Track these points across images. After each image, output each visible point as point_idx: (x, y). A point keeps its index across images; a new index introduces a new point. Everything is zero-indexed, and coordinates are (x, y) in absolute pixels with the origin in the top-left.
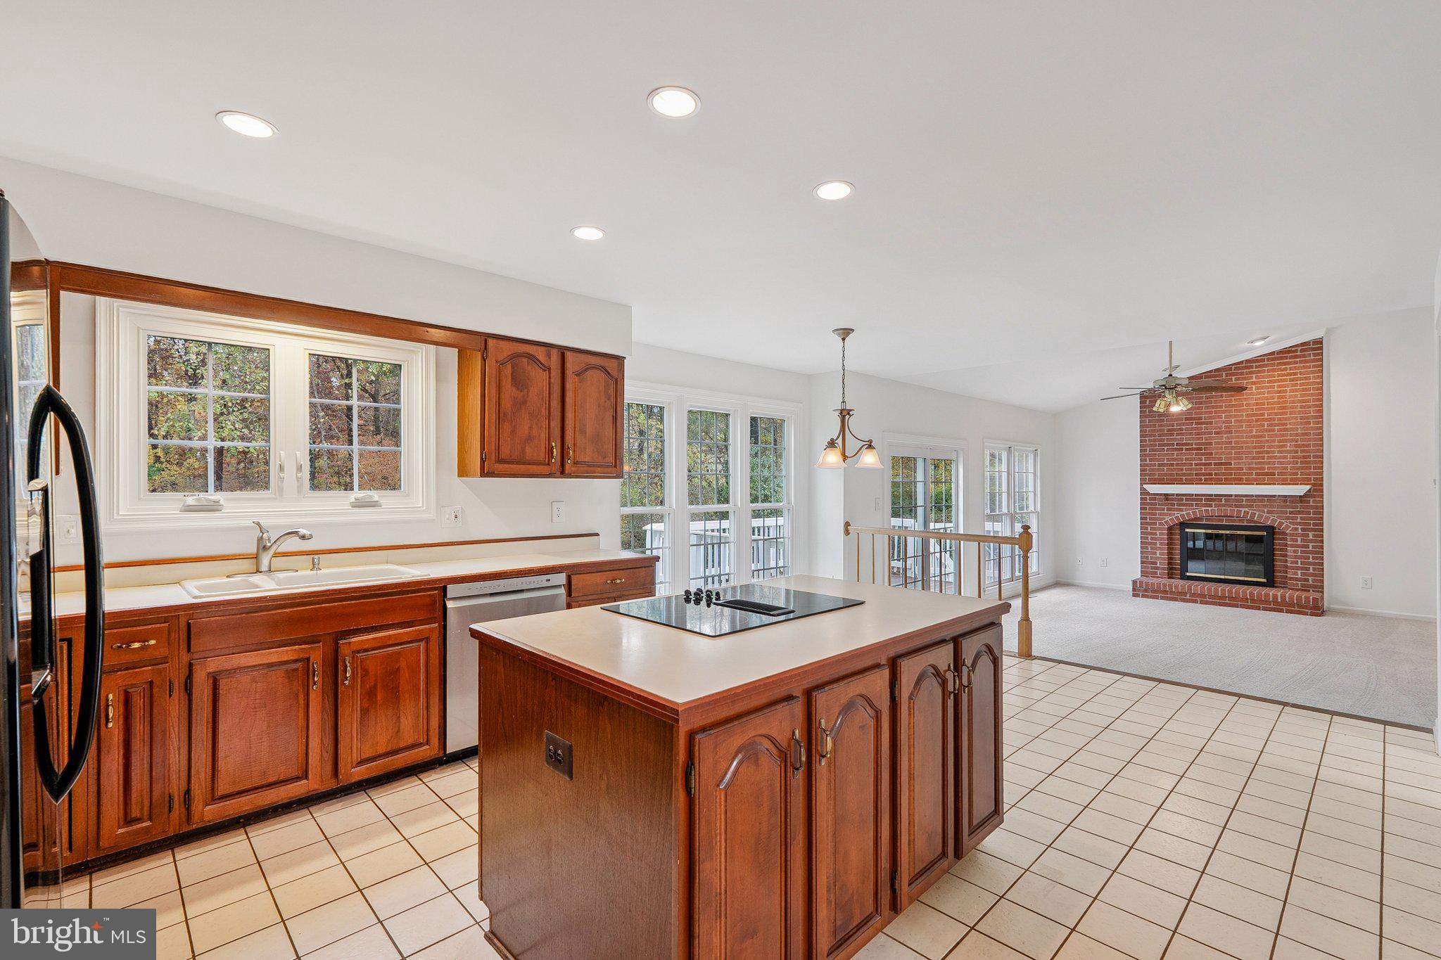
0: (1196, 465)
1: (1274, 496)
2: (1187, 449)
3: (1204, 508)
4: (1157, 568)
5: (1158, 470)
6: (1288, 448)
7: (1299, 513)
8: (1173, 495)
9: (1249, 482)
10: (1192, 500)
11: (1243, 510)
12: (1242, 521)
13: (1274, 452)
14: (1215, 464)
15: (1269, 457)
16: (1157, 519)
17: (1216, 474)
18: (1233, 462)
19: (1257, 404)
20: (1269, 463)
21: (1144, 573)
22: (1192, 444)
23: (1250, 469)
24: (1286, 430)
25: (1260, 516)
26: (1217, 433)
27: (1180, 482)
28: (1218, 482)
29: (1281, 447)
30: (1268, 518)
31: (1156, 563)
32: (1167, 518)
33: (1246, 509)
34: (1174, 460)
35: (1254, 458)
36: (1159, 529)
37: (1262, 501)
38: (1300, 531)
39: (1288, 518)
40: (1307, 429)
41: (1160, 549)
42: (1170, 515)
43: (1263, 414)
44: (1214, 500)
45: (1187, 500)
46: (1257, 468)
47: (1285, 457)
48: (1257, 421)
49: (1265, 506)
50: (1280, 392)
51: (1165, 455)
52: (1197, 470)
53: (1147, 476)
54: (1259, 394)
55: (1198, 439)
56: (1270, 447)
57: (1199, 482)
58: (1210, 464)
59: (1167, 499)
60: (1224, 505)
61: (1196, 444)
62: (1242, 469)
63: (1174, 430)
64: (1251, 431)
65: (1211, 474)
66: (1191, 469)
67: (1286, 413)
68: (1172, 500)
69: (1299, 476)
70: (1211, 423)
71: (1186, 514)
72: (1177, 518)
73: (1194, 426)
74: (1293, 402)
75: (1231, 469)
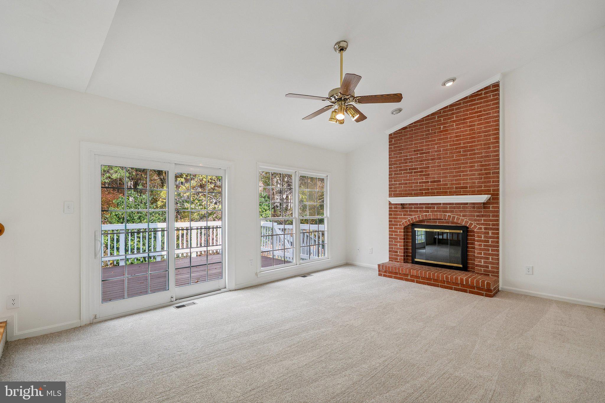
0: (420, 183)
1: (467, 204)
2: (415, 172)
3: (424, 214)
4: (398, 255)
5: (399, 187)
6: (476, 168)
7: (483, 216)
8: (407, 204)
9: (451, 194)
10: (418, 208)
11: (447, 214)
12: (448, 223)
13: (466, 171)
14: (431, 182)
15: (464, 175)
16: (398, 221)
17: (432, 189)
18: (441, 180)
19: (457, 136)
20: (464, 180)
21: (391, 259)
22: (417, 168)
23: (452, 184)
24: (475, 154)
25: (458, 219)
26: (432, 159)
27: (410, 195)
28: (433, 194)
29: (471, 167)
30: (463, 220)
31: (397, 252)
32: (404, 221)
33: (449, 214)
34: (407, 180)
35: (454, 176)
36: (399, 229)
37: (459, 208)
38: (483, 230)
39: (475, 220)
40: (488, 152)
41: (399, 242)
42: (405, 218)
43: (460, 144)
44: (430, 208)
45: (415, 208)
46: (456, 184)
47: (474, 175)
48: (456, 148)
49: (461, 211)
50: (470, 126)
51: (402, 177)
52: (420, 186)
53: (393, 193)
54: (458, 129)
55: (421, 164)
56: (464, 167)
57: (421, 195)
58: (428, 182)
59: (403, 208)
60: (436, 211)
61: (420, 168)
62: (446, 184)
63: (407, 159)
64: (453, 157)
65: (428, 189)
66: (417, 186)
67: (474, 142)
68: (407, 208)
69: (483, 188)
70: (429, 152)
71: (414, 217)
72: (409, 220)
73: (419, 156)
74: (479, 133)
75: (441, 185)
